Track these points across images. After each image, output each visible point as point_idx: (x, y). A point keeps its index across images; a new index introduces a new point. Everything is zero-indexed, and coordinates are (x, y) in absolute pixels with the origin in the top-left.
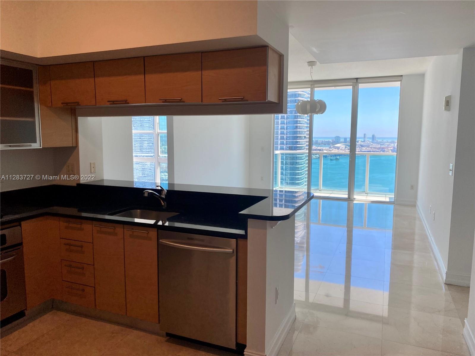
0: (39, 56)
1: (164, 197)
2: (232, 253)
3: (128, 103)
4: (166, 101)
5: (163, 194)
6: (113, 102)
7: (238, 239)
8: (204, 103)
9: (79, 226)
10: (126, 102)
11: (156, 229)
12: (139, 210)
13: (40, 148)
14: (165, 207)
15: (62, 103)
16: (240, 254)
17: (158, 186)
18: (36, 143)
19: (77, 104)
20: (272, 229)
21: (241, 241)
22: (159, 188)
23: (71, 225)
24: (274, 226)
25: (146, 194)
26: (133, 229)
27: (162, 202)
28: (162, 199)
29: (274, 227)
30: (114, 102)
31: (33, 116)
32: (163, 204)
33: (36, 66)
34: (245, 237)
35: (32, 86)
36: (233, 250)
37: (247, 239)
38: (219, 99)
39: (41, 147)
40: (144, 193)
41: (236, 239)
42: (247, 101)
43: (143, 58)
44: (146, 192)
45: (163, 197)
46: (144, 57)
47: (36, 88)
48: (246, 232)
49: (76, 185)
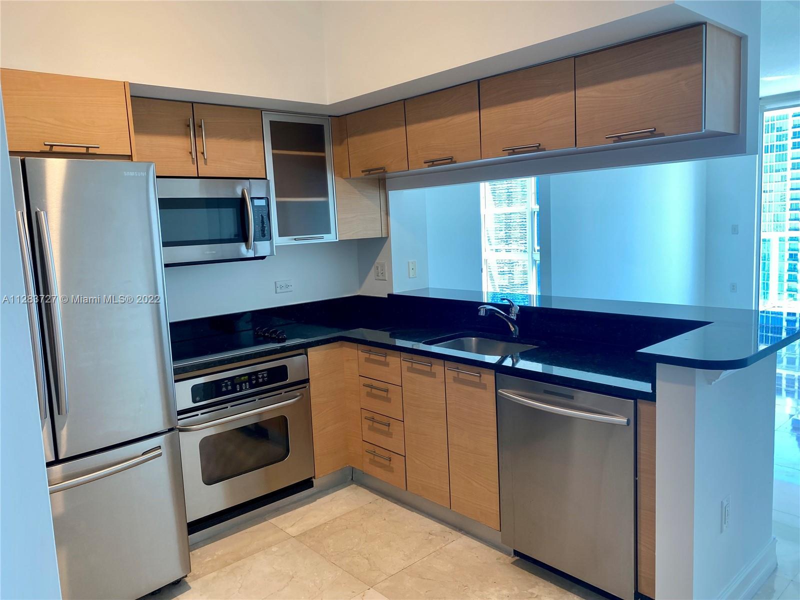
0: (328, 102)
1: (514, 317)
2: (626, 424)
3: (455, 162)
4: (513, 152)
5: (513, 312)
6: (432, 163)
7: (638, 400)
8: (580, 148)
9: (383, 359)
10: (451, 160)
11: (494, 371)
12: (474, 339)
13: (336, 240)
14: (515, 336)
15: (363, 172)
16: (642, 429)
17: (504, 299)
18: (330, 233)
19: (382, 170)
20: (709, 385)
21: (643, 406)
22: (506, 302)
23: (373, 357)
24: (715, 381)
25: (482, 312)
26: (458, 369)
27: (511, 326)
28: (511, 320)
29: (713, 383)
30: (435, 163)
31: (325, 194)
32: (513, 329)
33: (328, 118)
34: (651, 397)
35: (323, 151)
36: (628, 420)
37: (655, 400)
38: (607, 138)
39: (338, 240)
40: (479, 310)
41: (635, 399)
42: (663, 135)
43: (477, 81)
44: (481, 308)
45: (512, 317)
46: (479, 80)
47: (329, 152)
48: (654, 388)
49: (387, 297)
